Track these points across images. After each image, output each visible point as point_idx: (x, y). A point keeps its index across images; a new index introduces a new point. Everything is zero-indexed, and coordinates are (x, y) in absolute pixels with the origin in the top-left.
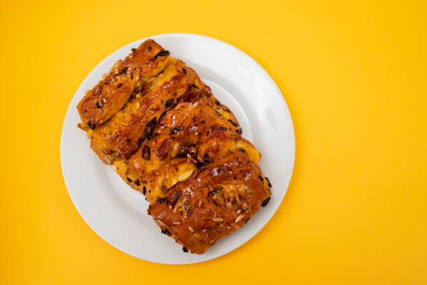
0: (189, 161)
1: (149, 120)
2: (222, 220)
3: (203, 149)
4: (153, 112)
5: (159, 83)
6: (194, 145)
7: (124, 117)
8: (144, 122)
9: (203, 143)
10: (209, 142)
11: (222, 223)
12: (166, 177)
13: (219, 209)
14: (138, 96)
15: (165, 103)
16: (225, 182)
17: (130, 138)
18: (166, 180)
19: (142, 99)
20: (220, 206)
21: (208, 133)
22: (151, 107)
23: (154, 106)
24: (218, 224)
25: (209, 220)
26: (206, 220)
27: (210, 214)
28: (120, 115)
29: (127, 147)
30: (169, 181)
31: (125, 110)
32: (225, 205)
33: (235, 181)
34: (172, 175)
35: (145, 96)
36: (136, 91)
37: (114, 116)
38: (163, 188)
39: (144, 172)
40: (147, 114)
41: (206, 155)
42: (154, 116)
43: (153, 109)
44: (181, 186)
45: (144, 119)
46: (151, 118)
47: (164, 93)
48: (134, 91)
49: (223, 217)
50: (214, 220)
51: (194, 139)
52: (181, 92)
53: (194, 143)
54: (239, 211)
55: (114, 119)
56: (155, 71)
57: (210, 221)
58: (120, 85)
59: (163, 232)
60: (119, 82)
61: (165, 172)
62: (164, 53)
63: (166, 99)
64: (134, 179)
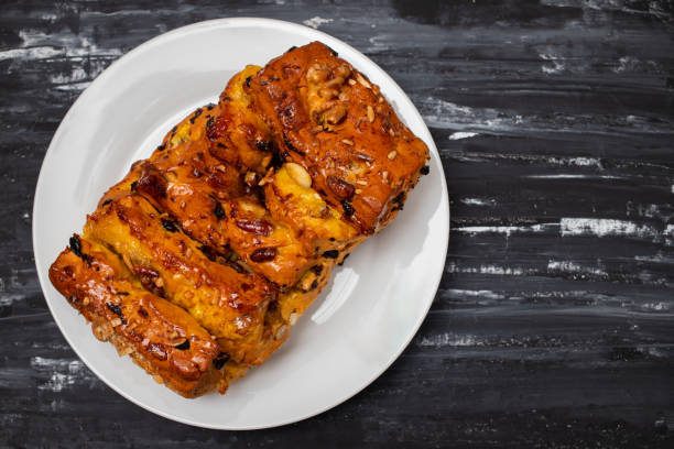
0: (271, 180)
1: (203, 257)
2: (370, 108)
3: (248, 155)
4: (189, 250)
5: (132, 247)
6: (243, 176)
7: (201, 302)
8: (208, 266)
9: (239, 157)
10: (236, 143)
11: (374, 109)
12: (305, 211)
13: (353, 113)
14: (159, 282)
15: (169, 233)
16: (306, 107)
17: (239, 286)
18: (309, 212)
19: (166, 274)
20: (347, 113)
21: (220, 145)
22: (180, 255)
23: (177, 250)
24: (377, 115)
25: (373, 129)
26: (374, 133)
27: (362, 126)
28: (198, 311)
29: (257, 289)
30: (311, 207)
31: (188, 304)
32: (344, 104)
33: (302, 90)
34: (300, 203)
35: (160, 268)
36: (150, 286)
37: (200, 322)
38: (325, 216)
39: (299, 256)
40: (192, 259)
41: (261, 148)
42: (195, 249)
43: (184, 250)
44: (319, 180)
45: (202, 264)
46: (199, 253)
47: (151, 233)
48: (151, 290)
49: (365, 107)
50: (371, 120)
51: (233, 175)
52: (147, 207)
53: (238, 175)
54: (352, 82)
55: (206, 322)
56: (112, 257)
57: (374, 125)
58: (143, 313)
59: (401, 207)
60: (135, 315)
61: (295, 216)
62: (75, 243)
63: (161, 230)
64: (312, 277)
